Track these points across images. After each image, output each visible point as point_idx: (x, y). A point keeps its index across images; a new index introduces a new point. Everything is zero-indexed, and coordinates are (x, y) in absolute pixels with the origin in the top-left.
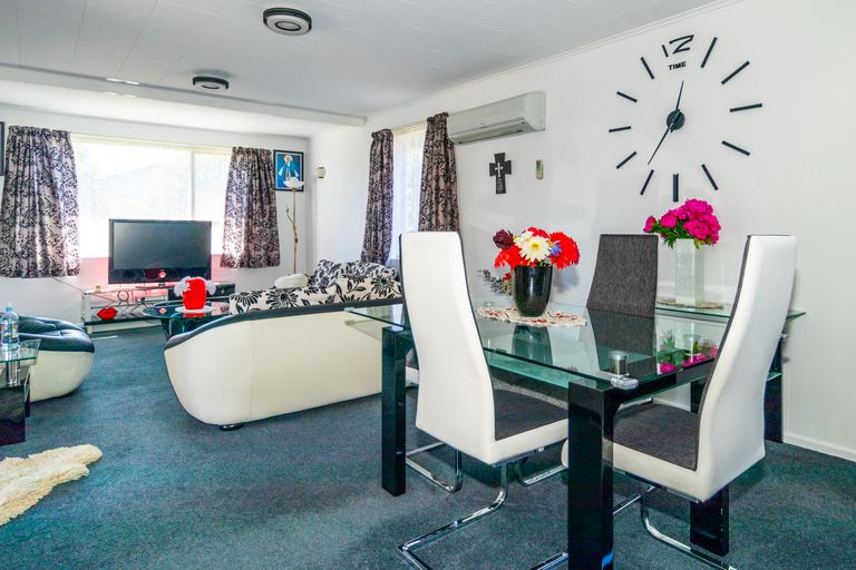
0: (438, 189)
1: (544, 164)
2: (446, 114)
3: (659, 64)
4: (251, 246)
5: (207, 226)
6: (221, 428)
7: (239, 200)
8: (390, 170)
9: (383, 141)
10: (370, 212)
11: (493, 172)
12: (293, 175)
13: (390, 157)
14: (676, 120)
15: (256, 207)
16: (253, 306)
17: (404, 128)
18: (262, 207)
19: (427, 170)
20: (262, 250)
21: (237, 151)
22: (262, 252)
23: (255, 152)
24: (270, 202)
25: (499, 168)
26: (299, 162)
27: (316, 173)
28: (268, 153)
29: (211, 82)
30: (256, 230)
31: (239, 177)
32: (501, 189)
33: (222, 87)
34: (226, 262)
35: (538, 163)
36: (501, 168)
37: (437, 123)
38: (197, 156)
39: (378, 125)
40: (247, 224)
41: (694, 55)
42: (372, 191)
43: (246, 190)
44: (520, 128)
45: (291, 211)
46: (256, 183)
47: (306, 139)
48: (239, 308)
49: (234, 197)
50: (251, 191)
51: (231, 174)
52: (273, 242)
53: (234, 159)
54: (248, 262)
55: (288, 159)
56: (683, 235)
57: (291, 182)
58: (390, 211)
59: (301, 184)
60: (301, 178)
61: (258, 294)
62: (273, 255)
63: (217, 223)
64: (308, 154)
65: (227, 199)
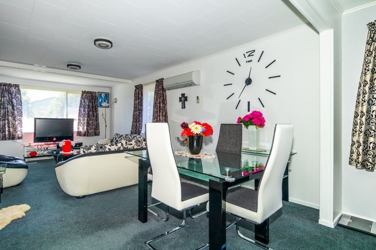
0: (160, 107)
1: (199, 97)
2: (163, 79)
3: (242, 60)
4: (89, 128)
5: (72, 121)
6: (77, 197)
7: (84, 111)
8: (142, 100)
9: (139, 90)
10: (134, 115)
11: (180, 100)
12: (105, 101)
13: (142, 95)
14: (249, 81)
15: (91, 113)
16: (89, 151)
17: (147, 84)
18: (93, 113)
19: (156, 99)
20: (93, 129)
21: (84, 92)
22: (93, 130)
23: (90, 93)
24: (96, 112)
25: (183, 99)
27: (113, 100)
28: (96, 93)
29: (73, 66)
30: (91, 122)
31: (84, 102)
32: (184, 107)
33: (78, 68)
34: (79, 134)
35: (198, 97)
36: (184, 99)
37: (159, 82)
38: (68, 94)
39: (138, 82)
40: (87, 120)
42: (135, 107)
43: (87, 107)
44: (191, 84)
45: (104, 116)
46: (91, 104)
47: (110, 88)
48: (84, 152)
49: (82, 110)
50: (89, 108)
51: (81, 101)
52: (97, 127)
53: (82, 95)
55: (103, 95)
56: (251, 124)
57: (104, 104)
58: (142, 115)
59: (108, 104)
60: (108, 103)
61: (91, 146)
62: (97, 131)
63: (76, 119)
64: (111, 94)
65: (79, 110)
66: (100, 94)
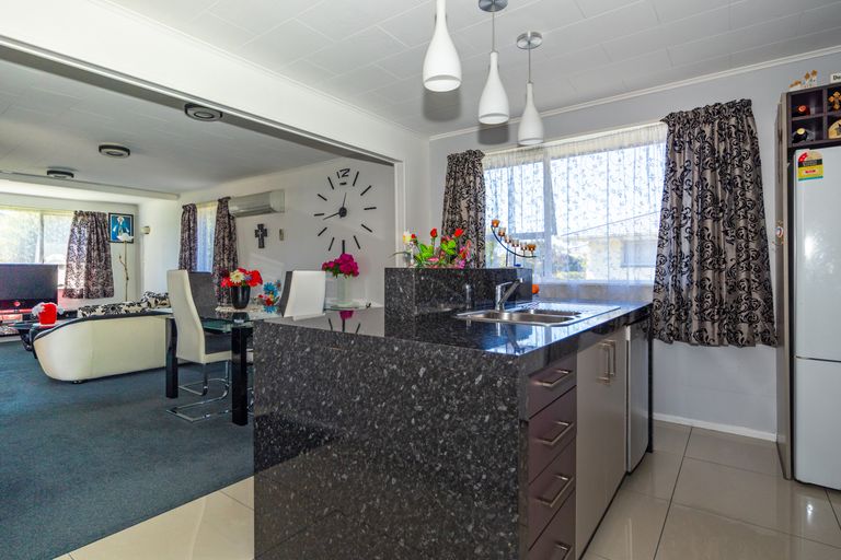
0: (224, 245)
1: (285, 234)
2: (229, 198)
3: (336, 182)
4: (90, 283)
5: (53, 269)
6: (72, 383)
8: (195, 231)
9: (190, 211)
10: (181, 259)
11: (257, 236)
12: (125, 231)
13: (195, 222)
14: (343, 212)
15: (94, 254)
16: (93, 314)
17: (204, 204)
18: (99, 255)
19: (218, 232)
20: (100, 280)
21: (78, 214)
22: (99, 287)
23: (93, 214)
24: (105, 251)
25: (260, 233)
26: (130, 222)
27: (143, 231)
28: (105, 215)
29: (60, 174)
30: (94, 271)
31: (80, 232)
32: (262, 245)
33: (69, 177)
34: (69, 294)
35: (281, 231)
36: (262, 233)
37: (223, 203)
38: (46, 218)
39: (187, 200)
41: (350, 180)
42: (182, 245)
43: (86, 242)
44: (269, 211)
45: (123, 259)
46: (94, 237)
47: (136, 206)
48: (84, 315)
49: (75, 247)
50: (89, 243)
51: (72, 231)
52: (108, 280)
53: (76, 219)
54: (88, 293)
55: (121, 220)
56: (341, 272)
57: (123, 237)
58: (196, 258)
59: (131, 238)
60: (131, 234)
61: (97, 307)
62: (108, 289)
63: (61, 266)
64: (137, 216)
65: (69, 248)
66: (115, 216)
